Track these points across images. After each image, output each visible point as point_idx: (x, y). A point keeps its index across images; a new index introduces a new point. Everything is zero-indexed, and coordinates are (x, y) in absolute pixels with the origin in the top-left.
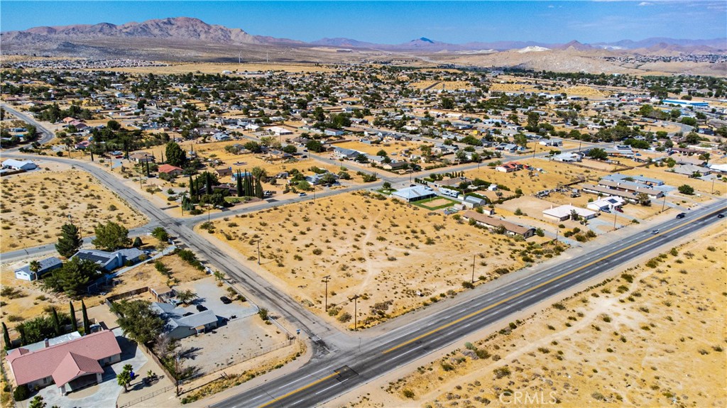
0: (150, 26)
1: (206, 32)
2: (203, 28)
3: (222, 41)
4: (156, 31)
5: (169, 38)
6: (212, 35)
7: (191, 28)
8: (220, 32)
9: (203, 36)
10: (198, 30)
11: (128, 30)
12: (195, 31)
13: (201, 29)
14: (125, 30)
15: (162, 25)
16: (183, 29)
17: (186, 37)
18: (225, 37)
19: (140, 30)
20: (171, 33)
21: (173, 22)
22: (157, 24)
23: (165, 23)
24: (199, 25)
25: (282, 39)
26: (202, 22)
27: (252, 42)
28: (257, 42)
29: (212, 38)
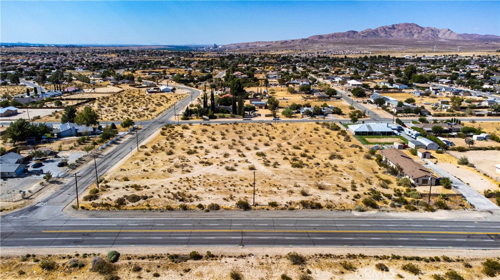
0: (379, 31)
1: (419, 33)
2: (418, 30)
3: (430, 39)
4: (383, 34)
5: (391, 38)
6: (424, 35)
7: (408, 31)
8: (430, 32)
9: (415, 36)
10: (413, 32)
11: (363, 34)
12: (411, 32)
13: (415, 31)
14: (362, 35)
15: (387, 30)
16: (402, 32)
17: (403, 37)
18: (434, 35)
19: (372, 33)
20: (392, 35)
21: (396, 27)
22: (384, 29)
23: (390, 28)
24: (415, 28)
25: (486, 35)
26: (417, 26)
27: (456, 39)
28: (460, 38)
29: (423, 37)
